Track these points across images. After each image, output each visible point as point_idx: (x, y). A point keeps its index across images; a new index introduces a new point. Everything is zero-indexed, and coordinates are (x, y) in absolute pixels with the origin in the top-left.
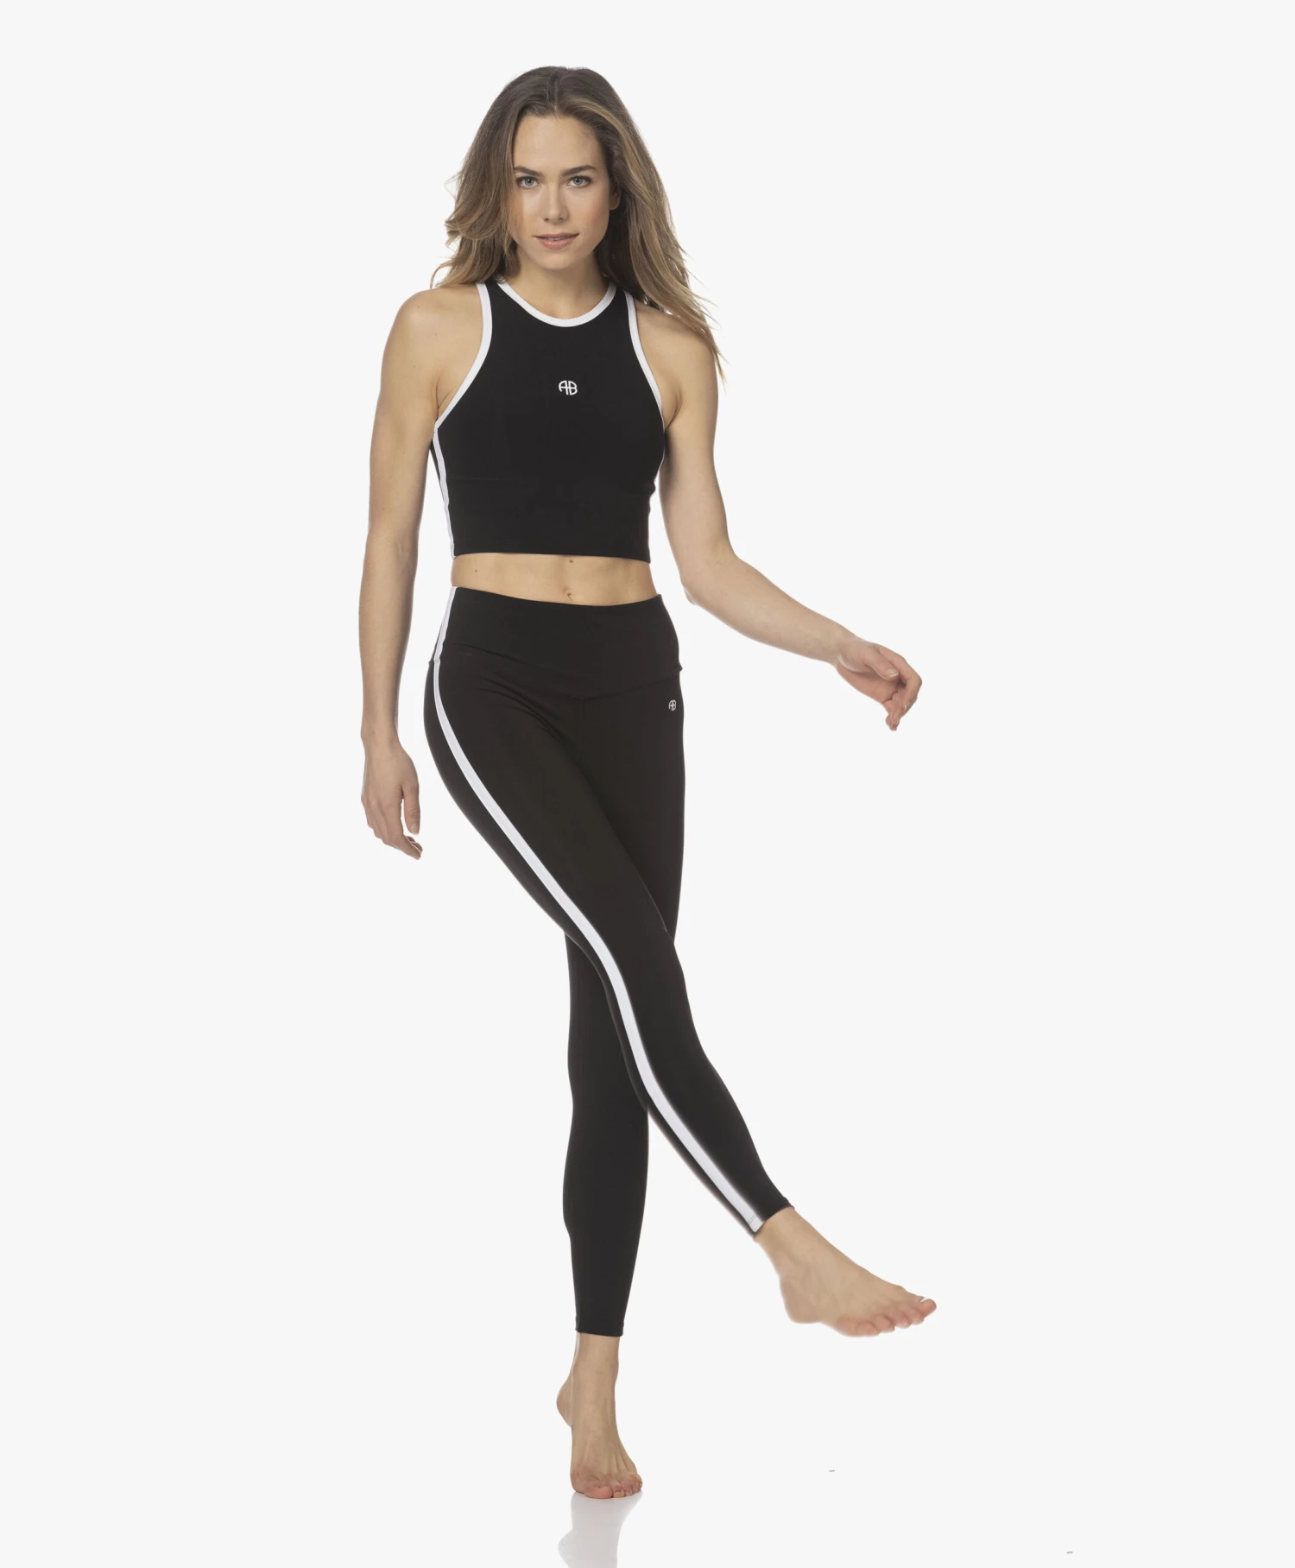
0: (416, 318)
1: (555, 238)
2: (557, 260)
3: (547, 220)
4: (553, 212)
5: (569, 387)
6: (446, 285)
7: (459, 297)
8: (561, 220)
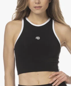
0: (9, 26)
1: (37, 7)
2: (38, 11)
3: (36, 3)
4: (37, 2)
5: (38, 38)
6: (15, 20)
7: (18, 22)
8: (39, 3)
